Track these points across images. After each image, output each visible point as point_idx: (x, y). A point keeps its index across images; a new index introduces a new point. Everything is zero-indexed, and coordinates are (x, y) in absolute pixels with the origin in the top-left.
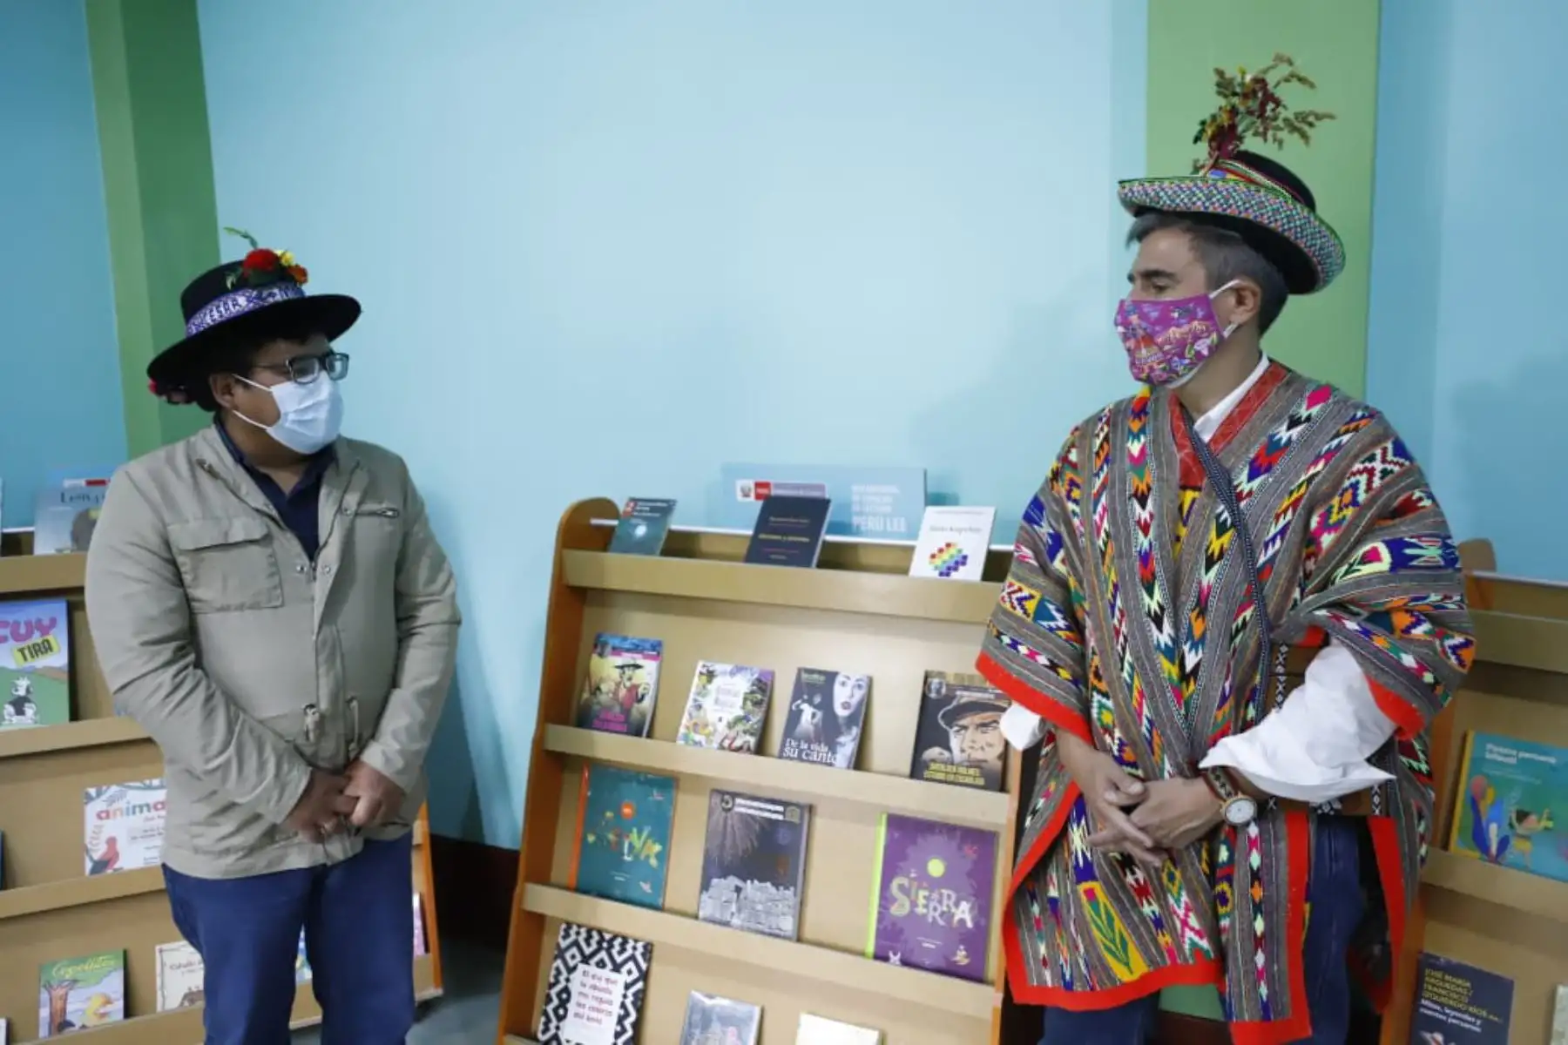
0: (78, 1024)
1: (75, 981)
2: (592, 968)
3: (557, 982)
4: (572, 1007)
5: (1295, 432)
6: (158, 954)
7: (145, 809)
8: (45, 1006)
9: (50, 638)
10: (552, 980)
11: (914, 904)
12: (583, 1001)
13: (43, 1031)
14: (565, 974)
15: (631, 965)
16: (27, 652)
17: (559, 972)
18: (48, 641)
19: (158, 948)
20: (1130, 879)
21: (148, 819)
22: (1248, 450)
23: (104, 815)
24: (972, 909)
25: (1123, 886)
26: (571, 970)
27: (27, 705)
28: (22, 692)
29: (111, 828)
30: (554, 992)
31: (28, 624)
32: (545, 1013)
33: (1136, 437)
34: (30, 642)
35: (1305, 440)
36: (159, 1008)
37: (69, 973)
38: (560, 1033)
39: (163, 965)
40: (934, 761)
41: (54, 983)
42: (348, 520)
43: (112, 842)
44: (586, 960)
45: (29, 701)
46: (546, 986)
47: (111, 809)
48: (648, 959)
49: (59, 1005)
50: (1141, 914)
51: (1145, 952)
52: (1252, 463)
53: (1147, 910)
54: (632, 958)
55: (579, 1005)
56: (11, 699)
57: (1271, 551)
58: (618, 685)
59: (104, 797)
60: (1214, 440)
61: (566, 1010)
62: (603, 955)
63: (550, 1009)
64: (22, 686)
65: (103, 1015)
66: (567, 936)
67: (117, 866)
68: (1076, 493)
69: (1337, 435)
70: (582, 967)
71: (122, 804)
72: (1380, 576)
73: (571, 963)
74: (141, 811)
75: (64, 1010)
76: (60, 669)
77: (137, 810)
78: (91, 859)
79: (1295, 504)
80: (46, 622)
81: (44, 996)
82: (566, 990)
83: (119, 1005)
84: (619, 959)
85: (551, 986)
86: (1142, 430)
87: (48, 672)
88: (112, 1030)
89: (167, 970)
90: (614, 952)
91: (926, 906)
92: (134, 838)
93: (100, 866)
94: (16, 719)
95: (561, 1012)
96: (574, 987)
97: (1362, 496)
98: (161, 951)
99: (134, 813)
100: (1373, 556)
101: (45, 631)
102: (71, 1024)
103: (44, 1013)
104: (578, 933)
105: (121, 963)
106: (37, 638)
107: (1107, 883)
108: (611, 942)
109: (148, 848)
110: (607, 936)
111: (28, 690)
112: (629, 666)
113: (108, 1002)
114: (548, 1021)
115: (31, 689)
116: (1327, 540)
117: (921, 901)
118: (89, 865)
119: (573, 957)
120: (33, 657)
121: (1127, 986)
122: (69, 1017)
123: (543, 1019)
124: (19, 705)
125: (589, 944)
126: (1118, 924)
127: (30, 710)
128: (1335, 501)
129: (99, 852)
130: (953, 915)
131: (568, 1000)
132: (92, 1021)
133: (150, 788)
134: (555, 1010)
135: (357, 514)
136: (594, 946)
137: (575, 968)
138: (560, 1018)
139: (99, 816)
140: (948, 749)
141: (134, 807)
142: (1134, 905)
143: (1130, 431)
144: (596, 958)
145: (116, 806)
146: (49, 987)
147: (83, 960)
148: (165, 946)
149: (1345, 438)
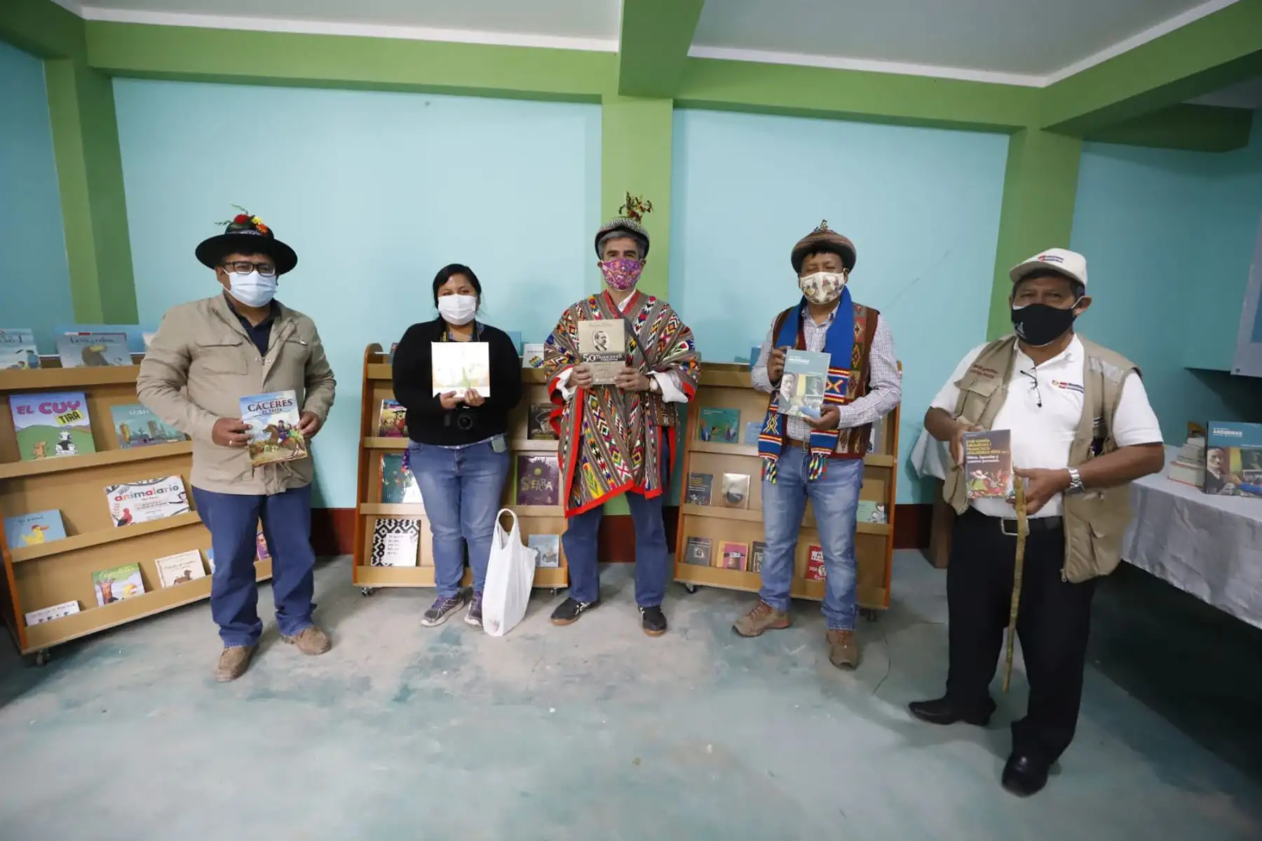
0: (120, 598)
1: (114, 579)
2: (393, 533)
3: (377, 542)
4: (386, 551)
5: (650, 309)
6: (157, 564)
7: (142, 495)
8: (99, 592)
9: (77, 411)
10: (374, 542)
11: (530, 485)
12: (390, 547)
13: (101, 602)
14: (380, 539)
15: (412, 529)
16: (64, 418)
17: (377, 539)
18: (76, 413)
19: (156, 560)
20: (599, 462)
21: (144, 499)
22: (636, 314)
23: (118, 499)
24: (552, 483)
25: (596, 464)
26: (383, 537)
27: (69, 445)
28: (65, 438)
29: (124, 504)
30: (376, 547)
31: (63, 404)
32: (373, 555)
33: (595, 310)
34: (65, 413)
35: (653, 311)
36: (163, 586)
37: (110, 576)
38: (382, 562)
39: (161, 567)
40: (536, 433)
41: (102, 581)
42: (282, 342)
43: (126, 511)
44: (390, 531)
45: (70, 443)
46: (372, 544)
47: (122, 495)
48: (420, 526)
49: (107, 591)
50: (602, 474)
51: (603, 487)
52: (639, 318)
53: (604, 472)
54: (412, 526)
55: (389, 549)
56: (59, 442)
57: (650, 344)
58: (395, 419)
59: (117, 490)
60: (624, 311)
61: (383, 553)
62: (398, 528)
63: (375, 553)
64: (65, 437)
65: (134, 592)
66: (379, 524)
67: (133, 521)
68: (572, 331)
69: (662, 310)
70: (388, 535)
71: (128, 493)
72: (687, 352)
73: (383, 534)
74: (140, 496)
75: (110, 593)
76: (86, 427)
77: (137, 495)
78: (117, 519)
79: (656, 330)
80: (73, 403)
81: (97, 588)
82: (382, 545)
83: (141, 588)
84: (406, 528)
85: (375, 544)
86: (597, 308)
87: (79, 428)
88: (140, 599)
89: (163, 571)
90: (403, 526)
91: (535, 485)
92: (139, 509)
93: (123, 522)
94: (63, 452)
95: (381, 553)
96: (386, 542)
97: (676, 326)
98: (158, 562)
99: (136, 496)
100: (683, 346)
101: (74, 408)
102: (116, 599)
103: (100, 596)
104: (384, 522)
105: (138, 569)
106: (69, 411)
107: (591, 464)
108: (401, 523)
109: (147, 513)
110: (399, 520)
111: (68, 437)
112: (399, 411)
113: (134, 587)
114: (375, 558)
115: (71, 437)
116: (668, 340)
117: (533, 484)
118: (116, 523)
119: (384, 531)
120: (68, 421)
121: (597, 500)
122: (114, 596)
123: (372, 558)
124: (65, 445)
125: (390, 525)
126: (594, 478)
127: (71, 447)
128: (667, 328)
129: (121, 515)
130: (545, 487)
131: (384, 548)
132: (127, 596)
133: (142, 485)
134: (378, 553)
135: (286, 341)
136: (393, 525)
137: (385, 536)
138: (381, 556)
139: (116, 499)
140: (541, 429)
141: (135, 494)
142: (600, 471)
143: (592, 309)
144: (396, 529)
145: (124, 494)
146: (99, 583)
147: (117, 569)
148: (160, 560)
149: (665, 310)
